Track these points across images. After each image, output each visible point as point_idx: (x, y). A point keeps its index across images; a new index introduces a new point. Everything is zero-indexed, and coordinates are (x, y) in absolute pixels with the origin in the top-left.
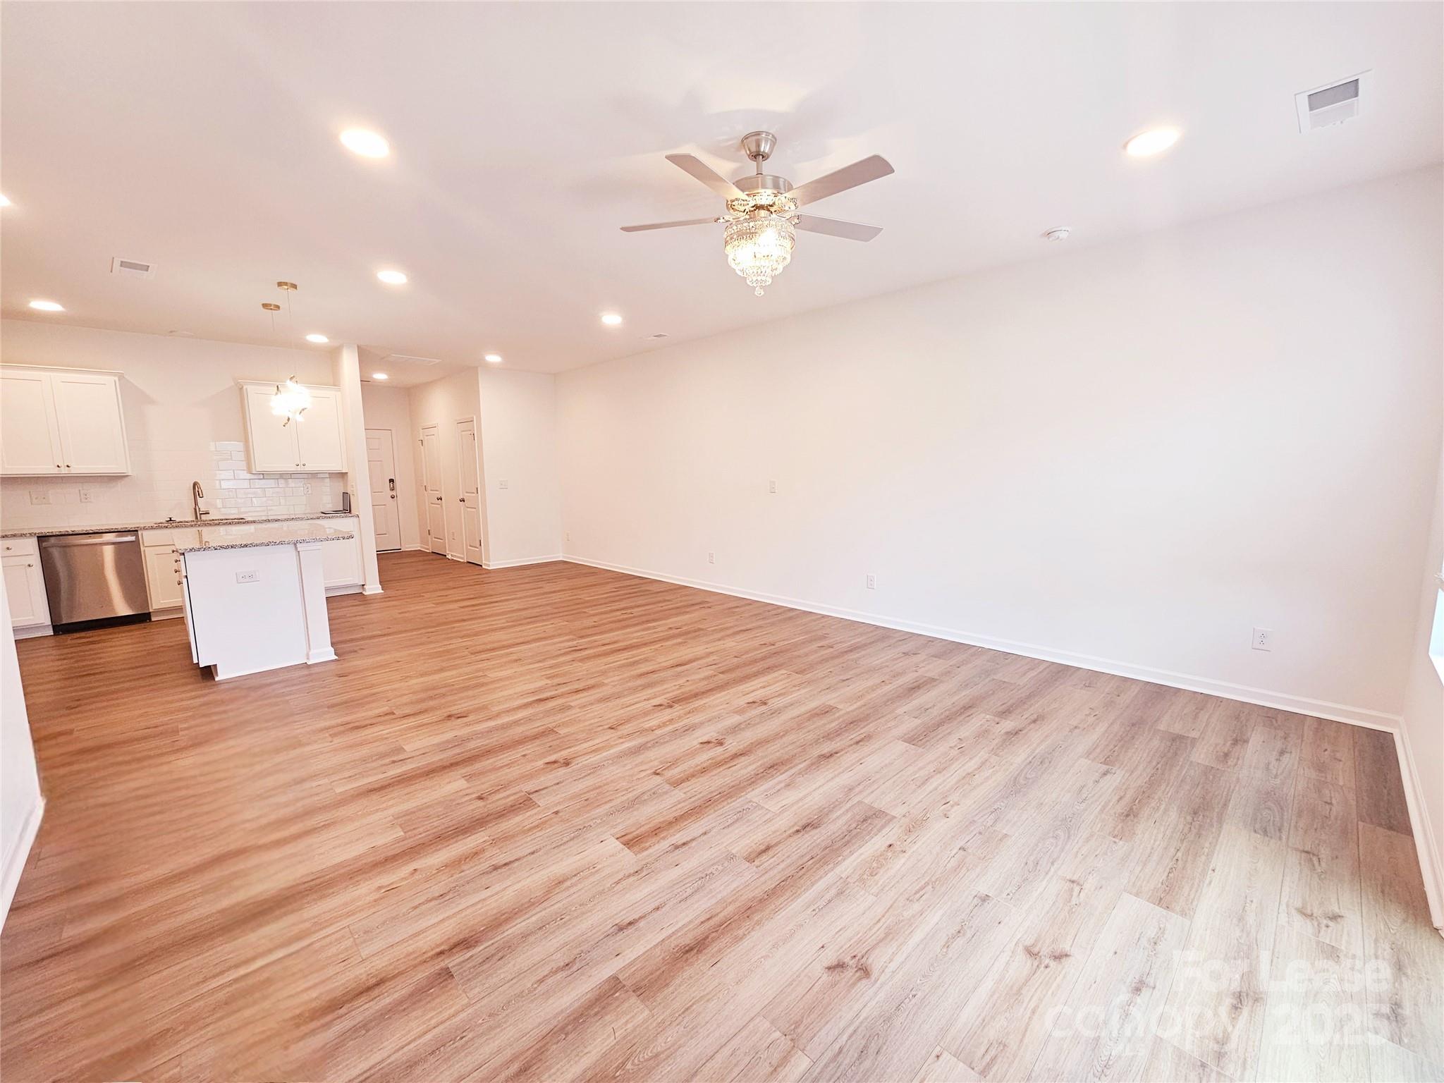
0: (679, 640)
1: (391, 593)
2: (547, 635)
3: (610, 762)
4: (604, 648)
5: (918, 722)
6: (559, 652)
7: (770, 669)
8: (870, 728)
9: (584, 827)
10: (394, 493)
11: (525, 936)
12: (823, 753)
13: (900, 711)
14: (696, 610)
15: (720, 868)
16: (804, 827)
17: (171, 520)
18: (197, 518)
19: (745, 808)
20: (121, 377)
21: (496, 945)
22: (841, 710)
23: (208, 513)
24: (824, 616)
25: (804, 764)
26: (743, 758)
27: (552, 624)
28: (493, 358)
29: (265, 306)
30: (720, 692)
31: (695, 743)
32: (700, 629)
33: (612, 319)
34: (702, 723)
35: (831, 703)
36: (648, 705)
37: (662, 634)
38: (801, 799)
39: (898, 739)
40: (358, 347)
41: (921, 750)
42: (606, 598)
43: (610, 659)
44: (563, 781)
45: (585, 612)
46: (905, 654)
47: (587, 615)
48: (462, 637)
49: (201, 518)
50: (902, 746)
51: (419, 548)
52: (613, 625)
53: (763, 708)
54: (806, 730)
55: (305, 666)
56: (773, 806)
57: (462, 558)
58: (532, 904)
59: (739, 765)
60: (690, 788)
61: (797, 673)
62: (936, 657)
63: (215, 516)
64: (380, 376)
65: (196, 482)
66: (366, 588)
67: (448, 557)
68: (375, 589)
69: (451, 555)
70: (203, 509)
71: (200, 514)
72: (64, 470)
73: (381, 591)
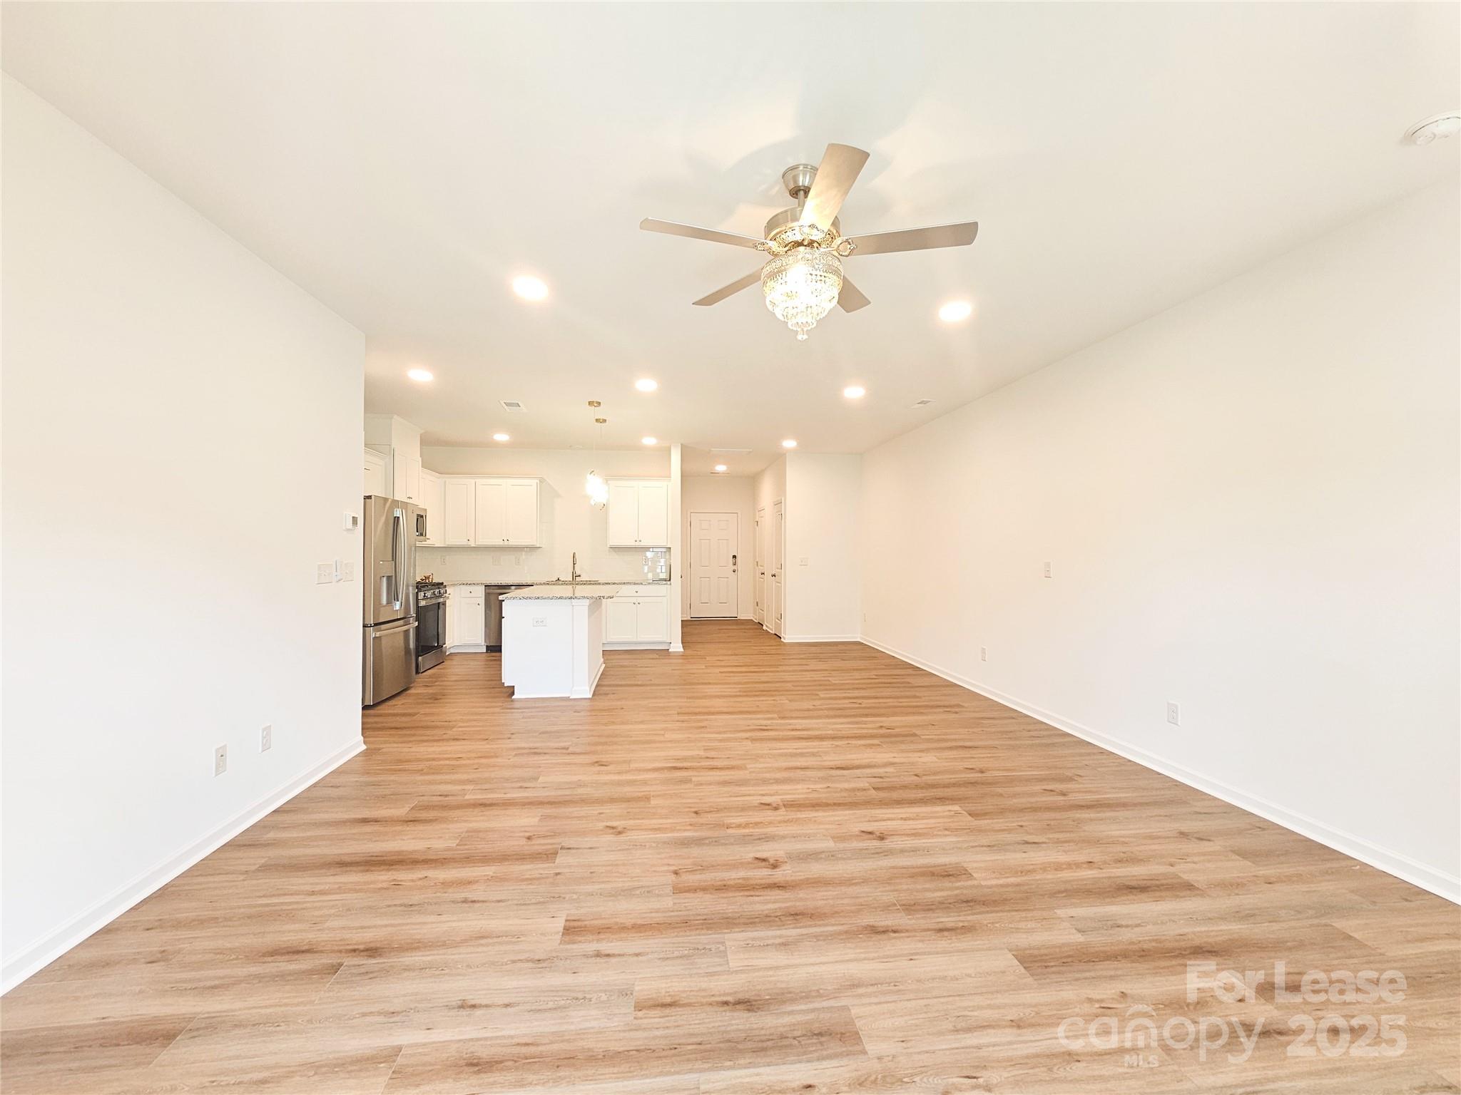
0: (876, 741)
1: (689, 652)
2: (759, 710)
3: (654, 845)
4: (793, 733)
5: (1079, 938)
6: (748, 728)
7: (942, 800)
8: (986, 918)
9: (560, 897)
10: (735, 567)
11: (408, 969)
12: (876, 924)
13: (1061, 912)
14: (939, 712)
15: (604, 997)
16: (739, 1003)
17: (558, 579)
18: (573, 579)
19: (707, 947)
20: (542, 481)
21: (383, 965)
22: (975, 879)
23: (580, 576)
24: (1103, 752)
25: (840, 928)
26: (777, 892)
27: (774, 700)
28: (789, 444)
29: (597, 420)
30: (849, 809)
31: (752, 855)
32: (915, 735)
33: (854, 392)
34: (783, 837)
35: (969, 866)
36: (756, 800)
37: (871, 731)
38: (777, 968)
39: (1010, 951)
40: (682, 445)
41: (1030, 980)
42: (859, 684)
43: (779, 745)
44: (598, 848)
45: (817, 695)
46: (1183, 835)
47: (817, 697)
48: (687, 698)
49: (575, 579)
50: (1007, 961)
51: (751, 618)
52: (831, 713)
53: (876, 843)
54: (892, 888)
55: (568, 699)
56: (735, 961)
57: (773, 630)
58: (444, 945)
59: (762, 898)
60: (686, 901)
61: (970, 815)
62: (1239, 855)
63: (584, 578)
64: (721, 468)
65: (574, 554)
66: (671, 645)
67: (764, 628)
68: (677, 647)
69: (767, 626)
70: (578, 573)
71: (575, 576)
72: (506, 543)
73: (683, 650)
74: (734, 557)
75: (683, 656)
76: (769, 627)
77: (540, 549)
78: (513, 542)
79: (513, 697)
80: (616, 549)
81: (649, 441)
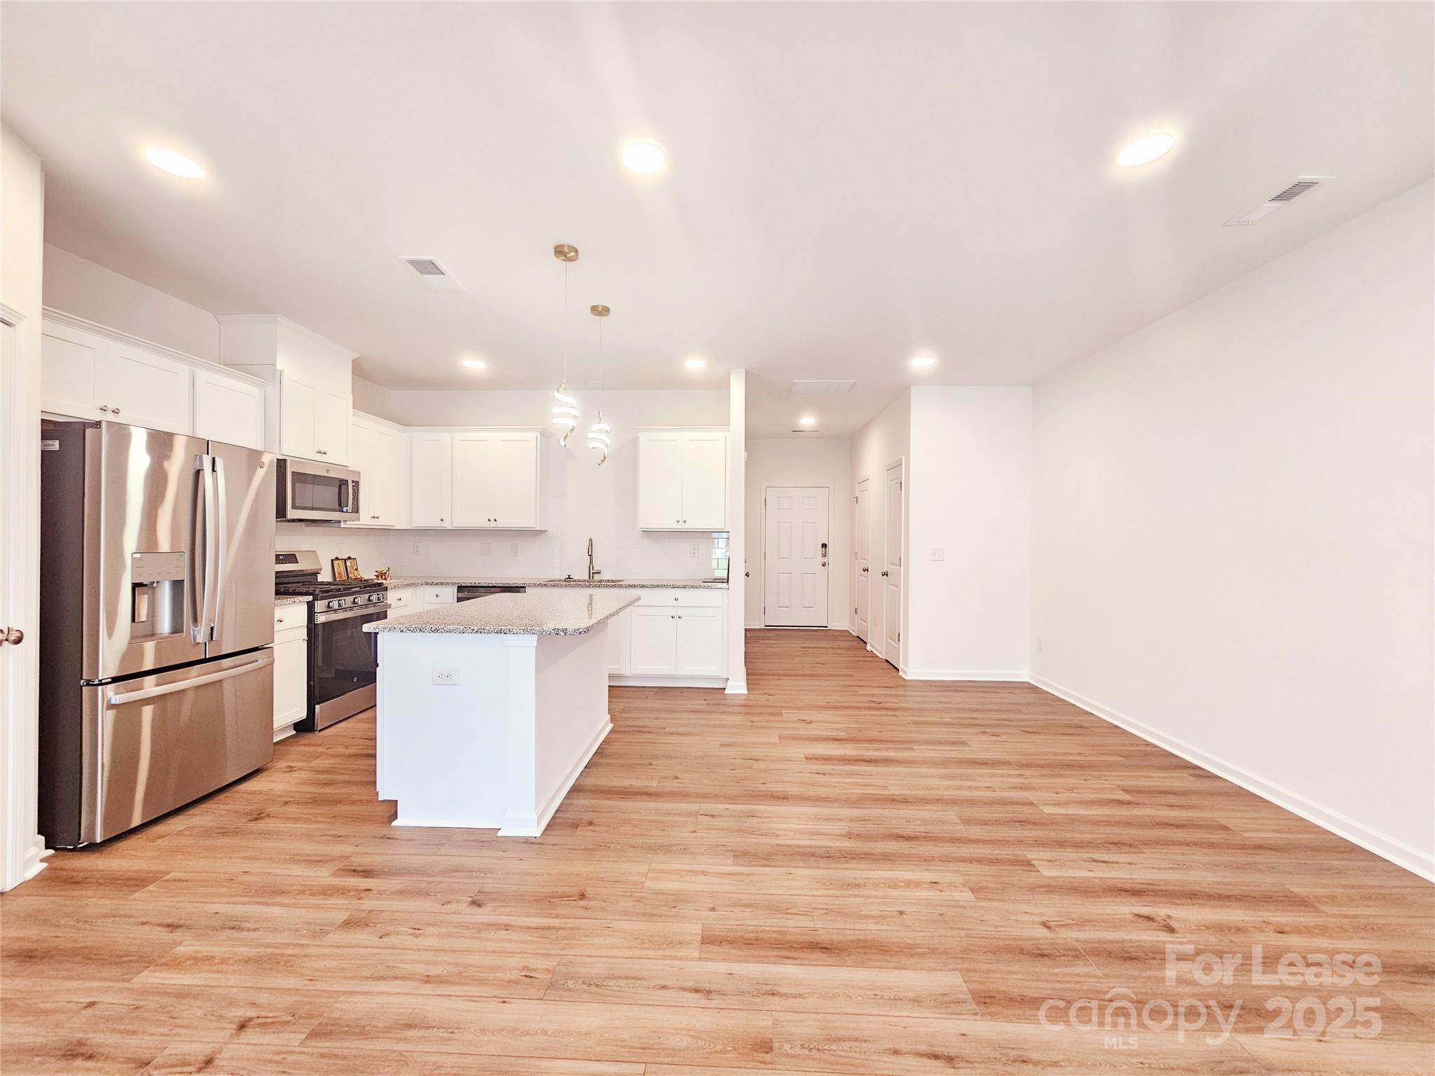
1: (756, 697)
10: (825, 561)
17: (569, 578)
18: (590, 578)
20: (544, 434)
23: (600, 573)
28: (922, 363)
29: (594, 310)
40: (746, 370)
49: (593, 578)
51: (847, 629)
57: (881, 652)
63: (606, 576)
64: (807, 421)
65: (591, 540)
66: (729, 683)
67: (869, 648)
68: (737, 686)
69: (872, 646)
70: (597, 568)
71: (593, 573)
72: (493, 524)
73: (746, 692)
74: (824, 546)
75: (747, 707)
76: (877, 646)
77: (546, 533)
78: (504, 523)
79: (394, 823)
80: (649, 533)
81: (695, 365)
